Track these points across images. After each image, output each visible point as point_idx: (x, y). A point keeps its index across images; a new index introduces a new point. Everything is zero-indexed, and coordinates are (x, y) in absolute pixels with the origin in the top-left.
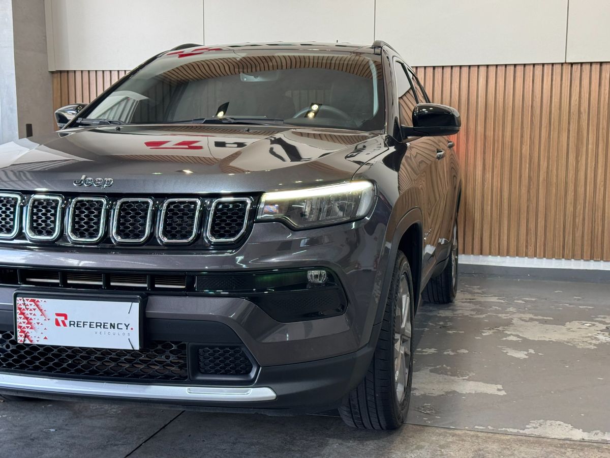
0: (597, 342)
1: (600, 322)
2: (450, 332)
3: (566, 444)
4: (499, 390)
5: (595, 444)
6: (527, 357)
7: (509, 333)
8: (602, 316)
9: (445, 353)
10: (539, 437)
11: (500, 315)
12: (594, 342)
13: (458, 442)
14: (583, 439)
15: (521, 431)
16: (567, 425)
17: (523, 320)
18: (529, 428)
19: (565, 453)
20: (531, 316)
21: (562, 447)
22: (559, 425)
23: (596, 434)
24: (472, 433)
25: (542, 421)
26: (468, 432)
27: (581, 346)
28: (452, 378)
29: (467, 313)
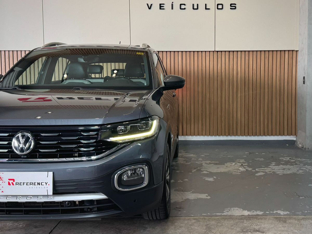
0: (240, 171)
1: (238, 162)
2: (178, 172)
3: (243, 218)
4: (207, 196)
5: (254, 216)
6: (214, 180)
7: (203, 170)
8: (238, 160)
9: (179, 181)
10: (231, 216)
11: (196, 162)
12: (239, 171)
13: (197, 222)
14: (249, 215)
15: (222, 214)
16: (240, 209)
17: (207, 164)
18: (225, 212)
19: (243, 222)
20: (210, 162)
21: (241, 219)
22: (237, 209)
23: (253, 212)
24: (202, 217)
25: (229, 208)
26: (200, 217)
27: (234, 173)
28: (185, 193)
29: (182, 162)
